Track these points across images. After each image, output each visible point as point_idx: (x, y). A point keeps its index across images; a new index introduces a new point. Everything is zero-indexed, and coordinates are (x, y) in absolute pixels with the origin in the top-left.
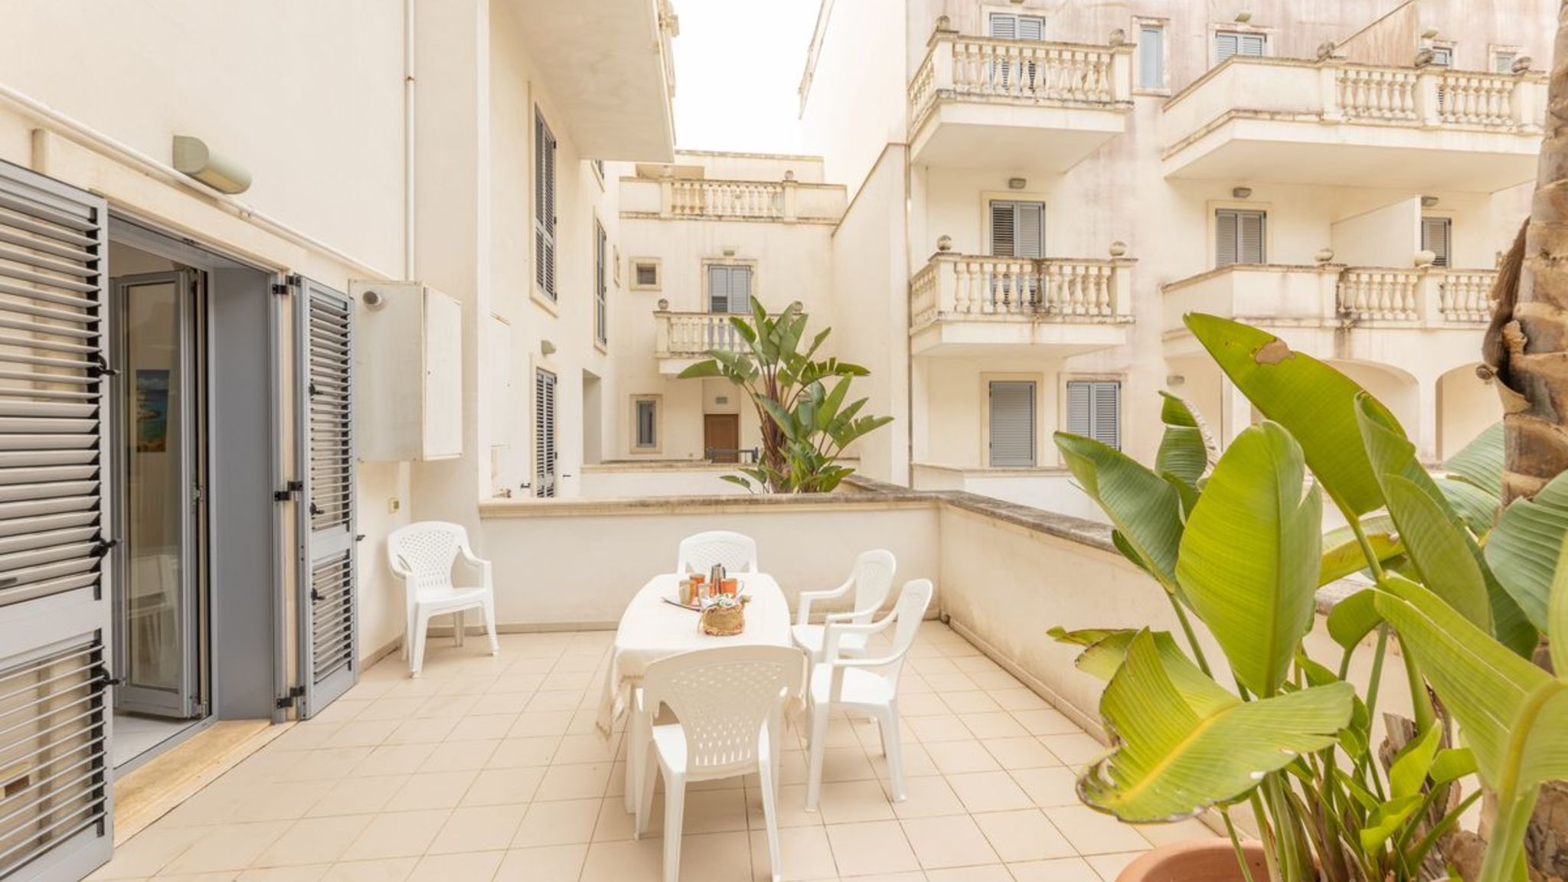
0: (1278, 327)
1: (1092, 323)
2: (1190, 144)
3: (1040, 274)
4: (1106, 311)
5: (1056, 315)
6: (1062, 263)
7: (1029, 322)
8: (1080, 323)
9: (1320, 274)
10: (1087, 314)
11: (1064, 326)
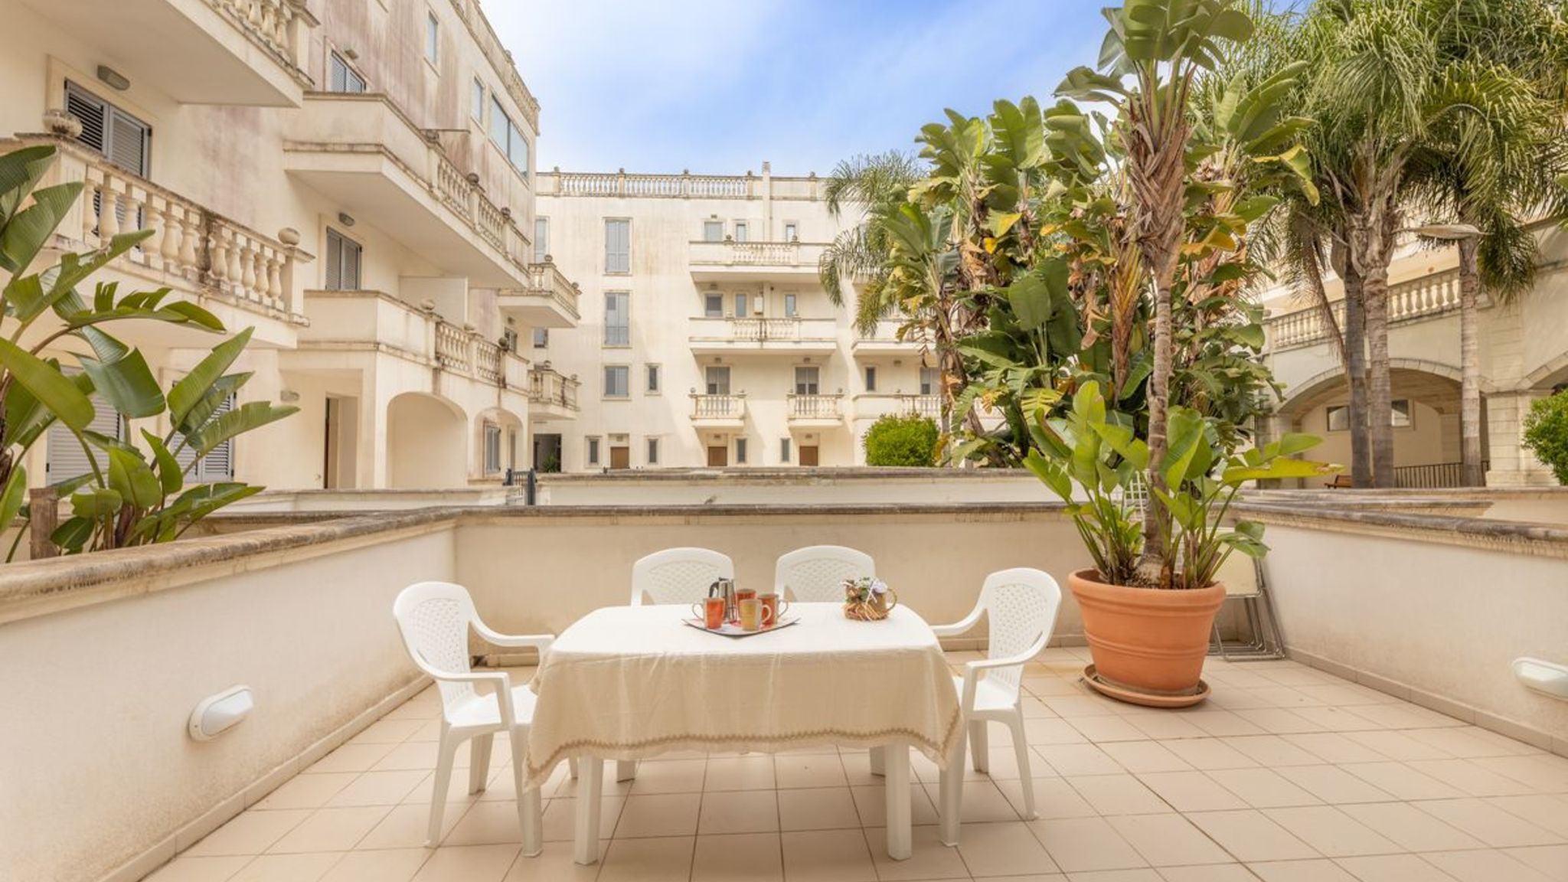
0: (406, 359)
1: (267, 316)
2: (325, 151)
3: (209, 233)
4: (280, 305)
5: (227, 294)
6: (237, 230)
7: (195, 293)
8: (255, 312)
9: (426, 320)
10: (260, 303)
11: (236, 310)
